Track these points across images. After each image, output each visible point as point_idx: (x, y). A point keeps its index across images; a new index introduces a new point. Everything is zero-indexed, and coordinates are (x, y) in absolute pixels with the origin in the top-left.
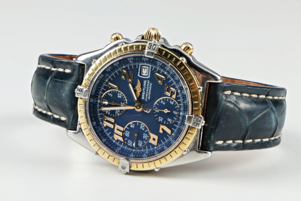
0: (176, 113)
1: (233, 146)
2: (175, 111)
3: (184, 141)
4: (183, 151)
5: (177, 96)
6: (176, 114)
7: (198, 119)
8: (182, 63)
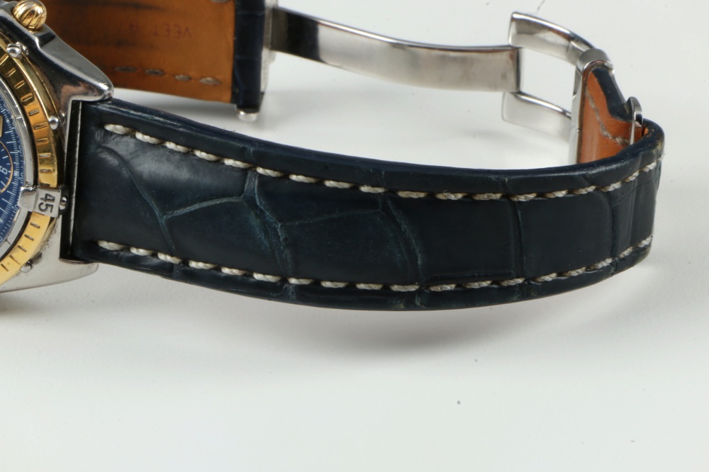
0: (5, 171)
1: (146, 264)
2: (3, 167)
3: (20, 243)
4: (19, 267)
5: (6, 133)
6: (6, 174)
7: (50, 195)
8: (10, 59)
